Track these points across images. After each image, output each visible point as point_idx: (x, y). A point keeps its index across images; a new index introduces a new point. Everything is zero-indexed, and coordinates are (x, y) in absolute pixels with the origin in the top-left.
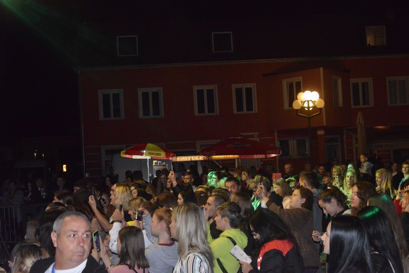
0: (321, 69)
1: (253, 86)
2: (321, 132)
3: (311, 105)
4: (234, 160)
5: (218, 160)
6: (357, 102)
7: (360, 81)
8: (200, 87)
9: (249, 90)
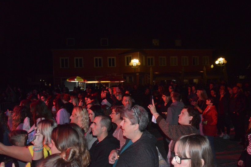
0: (138, 53)
1: (115, 58)
2: (138, 74)
3: (136, 64)
4: (108, 83)
5: (102, 83)
6: (149, 65)
7: (150, 57)
8: (96, 58)
9: (113, 59)
